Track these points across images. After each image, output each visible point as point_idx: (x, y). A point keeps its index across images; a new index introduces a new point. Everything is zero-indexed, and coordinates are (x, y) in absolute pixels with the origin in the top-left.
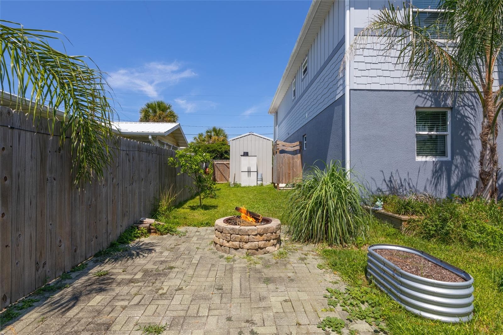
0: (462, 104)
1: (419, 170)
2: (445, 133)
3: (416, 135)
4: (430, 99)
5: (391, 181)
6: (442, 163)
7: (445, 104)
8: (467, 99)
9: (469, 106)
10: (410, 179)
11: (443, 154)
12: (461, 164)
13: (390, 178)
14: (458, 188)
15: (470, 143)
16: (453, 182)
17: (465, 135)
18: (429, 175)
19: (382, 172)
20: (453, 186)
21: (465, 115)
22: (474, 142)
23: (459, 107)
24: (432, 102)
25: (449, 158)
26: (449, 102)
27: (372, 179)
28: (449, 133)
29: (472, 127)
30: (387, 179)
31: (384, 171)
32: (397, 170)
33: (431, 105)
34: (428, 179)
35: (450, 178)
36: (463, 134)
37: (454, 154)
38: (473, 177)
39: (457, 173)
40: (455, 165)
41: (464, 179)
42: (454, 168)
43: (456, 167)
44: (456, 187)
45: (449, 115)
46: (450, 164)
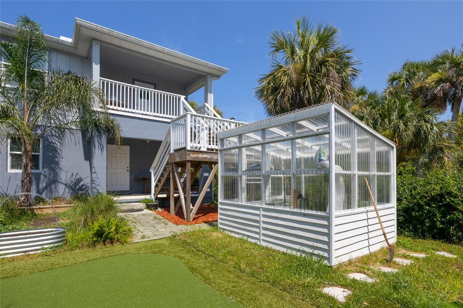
0: (50, 134)
1: (10, 179)
2: (38, 153)
3: (11, 154)
8: (55, 132)
9: (56, 136)
11: (38, 168)
12: (49, 174)
14: (46, 190)
15: (56, 159)
17: (52, 155)
18: (19, 182)
20: (42, 189)
21: (52, 142)
23: (47, 136)
25: (40, 171)
28: (41, 154)
29: (59, 151)
34: (18, 185)
35: (39, 183)
36: (50, 154)
37: (44, 167)
38: (58, 182)
39: (46, 181)
40: (43, 175)
41: (52, 183)
42: (43, 177)
43: (45, 176)
44: (44, 189)
45: (41, 141)
46: (40, 174)
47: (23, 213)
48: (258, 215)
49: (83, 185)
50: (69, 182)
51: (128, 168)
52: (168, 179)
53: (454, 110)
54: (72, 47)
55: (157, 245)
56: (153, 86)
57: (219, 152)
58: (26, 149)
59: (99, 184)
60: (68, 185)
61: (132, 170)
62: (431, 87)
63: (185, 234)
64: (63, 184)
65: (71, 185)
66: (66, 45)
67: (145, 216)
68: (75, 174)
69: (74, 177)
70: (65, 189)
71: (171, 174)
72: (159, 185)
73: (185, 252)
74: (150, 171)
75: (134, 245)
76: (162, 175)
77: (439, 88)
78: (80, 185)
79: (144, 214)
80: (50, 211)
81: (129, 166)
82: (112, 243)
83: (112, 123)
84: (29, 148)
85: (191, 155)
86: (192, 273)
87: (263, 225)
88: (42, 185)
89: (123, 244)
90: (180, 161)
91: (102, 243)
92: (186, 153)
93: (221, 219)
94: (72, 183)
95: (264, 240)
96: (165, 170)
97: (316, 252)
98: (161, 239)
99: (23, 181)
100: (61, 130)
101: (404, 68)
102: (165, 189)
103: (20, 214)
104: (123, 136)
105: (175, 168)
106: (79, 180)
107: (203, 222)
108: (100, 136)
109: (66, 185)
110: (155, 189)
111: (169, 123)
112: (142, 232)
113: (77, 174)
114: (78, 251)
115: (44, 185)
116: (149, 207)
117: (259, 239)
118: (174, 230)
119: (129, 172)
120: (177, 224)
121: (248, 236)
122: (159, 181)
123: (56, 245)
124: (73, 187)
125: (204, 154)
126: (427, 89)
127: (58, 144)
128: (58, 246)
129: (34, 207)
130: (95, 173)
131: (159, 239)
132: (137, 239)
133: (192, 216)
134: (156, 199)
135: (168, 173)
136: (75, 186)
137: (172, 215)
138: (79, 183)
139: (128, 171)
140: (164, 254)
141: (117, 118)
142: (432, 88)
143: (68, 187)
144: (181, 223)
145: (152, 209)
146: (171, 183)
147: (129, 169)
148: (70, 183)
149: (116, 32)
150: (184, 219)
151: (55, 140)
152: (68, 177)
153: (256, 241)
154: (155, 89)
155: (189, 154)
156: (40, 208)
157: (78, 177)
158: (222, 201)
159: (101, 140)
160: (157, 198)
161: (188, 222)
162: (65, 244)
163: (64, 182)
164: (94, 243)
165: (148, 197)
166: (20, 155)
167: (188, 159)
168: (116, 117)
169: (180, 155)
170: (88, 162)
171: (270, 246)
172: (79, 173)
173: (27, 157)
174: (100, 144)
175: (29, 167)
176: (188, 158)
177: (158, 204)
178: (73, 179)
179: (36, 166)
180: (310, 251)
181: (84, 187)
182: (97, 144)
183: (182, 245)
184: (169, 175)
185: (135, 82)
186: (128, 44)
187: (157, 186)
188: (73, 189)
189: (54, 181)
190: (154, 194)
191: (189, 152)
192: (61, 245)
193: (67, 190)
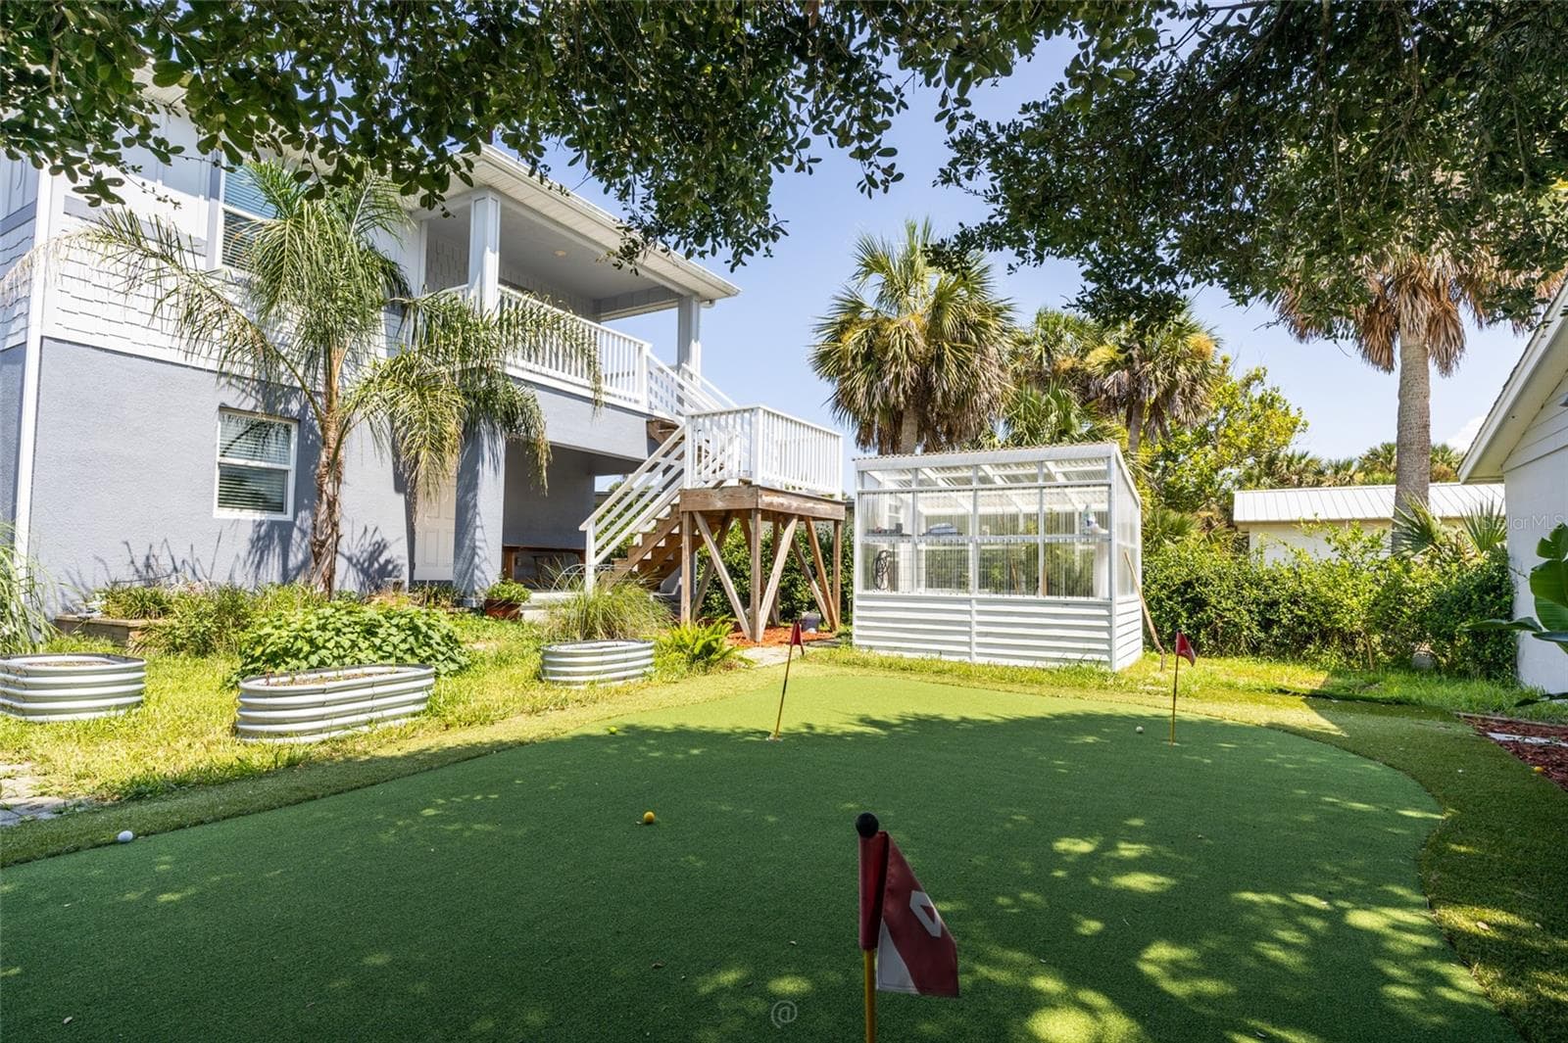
1: (219, 539)
2: (286, 467)
3: (219, 464)
4: (253, 393)
5: (148, 566)
6: (273, 524)
7: (287, 410)
10: (198, 560)
11: (280, 508)
13: (148, 558)
14: (303, 572)
16: (294, 561)
18: (243, 546)
19: (127, 543)
20: (294, 569)
23: (313, 419)
24: (257, 400)
25: (289, 517)
26: (295, 407)
27: (97, 558)
28: (292, 468)
30: (140, 563)
31: (131, 544)
32: (166, 540)
33: (256, 407)
34: (238, 556)
35: (288, 554)
37: (297, 507)
39: (303, 546)
40: (300, 529)
42: (299, 535)
43: (304, 533)
44: (299, 569)
45: (294, 433)
46: (290, 525)
48: (969, 612)
49: (388, 562)
50: (357, 551)
53: (1133, 426)
60: (355, 561)
62: (1097, 374)
64: (345, 556)
65: (361, 560)
68: (372, 530)
69: (368, 537)
70: (350, 570)
71: (685, 538)
74: (585, 526)
77: (1111, 379)
78: (382, 560)
85: (764, 498)
87: (977, 628)
88: (296, 557)
90: (730, 508)
92: (756, 491)
93: (863, 628)
94: (365, 554)
95: (979, 654)
97: (1088, 657)
101: (1038, 321)
105: (703, 524)
106: (380, 548)
108: (493, 436)
109: (350, 559)
113: (375, 531)
115: (300, 557)
117: (969, 654)
121: (941, 652)
124: (366, 565)
126: (1089, 377)
136: (371, 564)
138: (380, 554)
142: (1098, 376)
143: (355, 566)
148: (359, 555)
152: (356, 538)
153: (962, 658)
155: (762, 495)
157: (377, 538)
158: (865, 594)
161: (756, 643)
163: (348, 553)
167: (760, 506)
169: (731, 496)
170: (401, 498)
171: (993, 660)
172: (381, 527)
174: (493, 454)
178: (368, 542)
180: (1079, 656)
181: (390, 567)
182: (487, 455)
188: (365, 572)
191: (762, 492)
193: (352, 573)
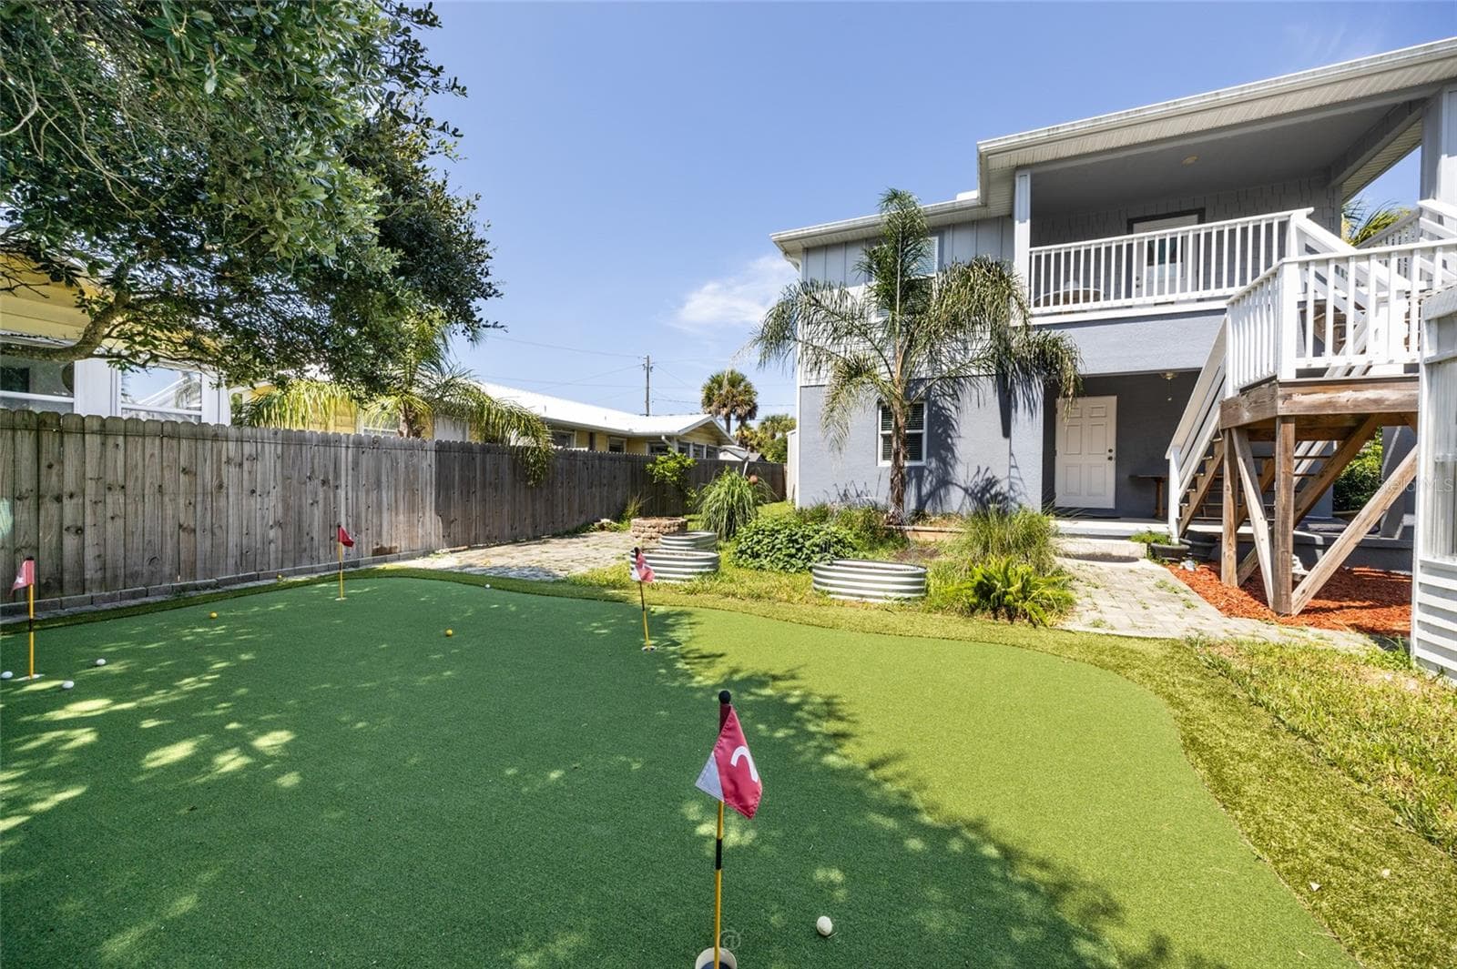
0: (940, 393)
1: (879, 479)
2: (920, 431)
3: (882, 435)
5: (845, 494)
6: (910, 468)
7: (917, 394)
8: (947, 386)
9: (950, 396)
10: (869, 490)
11: (918, 457)
12: (937, 469)
14: (932, 498)
15: (949, 440)
16: (925, 490)
17: (943, 432)
19: (836, 484)
20: (925, 496)
21: (944, 406)
22: (954, 440)
23: (935, 396)
25: (923, 463)
26: (923, 391)
28: (924, 431)
29: (954, 423)
30: (842, 492)
32: (855, 480)
35: (922, 485)
36: (940, 431)
37: (929, 456)
38: (952, 484)
39: (932, 482)
40: (929, 471)
41: (941, 487)
43: (931, 473)
44: (929, 497)
45: (925, 408)
46: (922, 468)
47: (890, 535)
49: (998, 493)
50: (972, 485)
51: (1110, 451)
52: (1217, 481)
54: (979, 206)
55: (1123, 650)
56: (1195, 217)
57: (1423, 373)
58: (896, 423)
59: (1023, 490)
60: (970, 491)
61: (1121, 456)
63: (1240, 645)
64: (960, 487)
65: (975, 491)
66: (967, 209)
67: (1134, 577)
68: (983, 471)
69: (981, 475)
70: (965, 498)
71: (1226, 464)
72: (1191, 495)
73: (1200, 692)
74: (1167, 457)
75: (1060, 636)
76: (1202, 468)
78: (993, 492)
79: (1131, 571)
80: (930, 537)
81: (1113, 447)
82: (1011, 618)
83: (1055, 344)
84: (901, 421)
85: (1297, 398)
86: (1186, 753)
88: (927, 488)
89: (1035, 626)
90: (1255, 420)
91: (989, 612)
92: (1275, 391)
93: (1427, 627)
94: (978, 487)
96: (1210, 451)
98: (1145, 639)
99: (892, 481)
100: (955, 381)
102: (1208, 507)
103: (887, 536)
104: (1083, 372)
105: (1240, 444)
106: (991, 483)
107: (1352, 626)
108: (1028, 383)
109: (966, 490)
110: (1181, 508)
111: (1223, 311)
112: (1100, 612)
113: (987, 469)
114: (939, 616)
115: (929, 488)
116: (1155, 554)
118: (1210, 626)
119: (1113, 462)
120: (1231, 613)
122: (1194, 484)
123: (907, 595)
124: (980, 495)
125: (1367, 389)
127: (953, 409)
128: (909, 599)
129: (907, 528)
130: (1016, 467)
131: (1138, 638)
132: (1077, 623)
133: (1299, 601)
134: (1183, 536)
135: (1218, 460)
136: (983, 495)
137: (1226, 585)
138: (992, 488)
139: (1110, 458)
140: (1128, 678)
141: (1068, 331)
143: (970, 495)
144: (1247, 614)
145: (1163, 561)
146: (1225, 489)
147: (1113, 454)
148: (973, 487)
149: (1065, 128)
150: (1265, 602)
151: (947, 403)
152: (971, 476)
154: (1201, 221)
155: (1290, 395)
156: (914, 530)
157: (989, 475)
158: (1437, 561)
159: (1031, 389)
160: (1185, 533)
161: (1278, 614)
162: (923, 598)
163: (963, 485)
164: (973, 609)
165: (1158, 528)
166: (890, 435)
167: (1281, 412)
168: (1065, 330)
169: (1256, 402)
170: (1008, 443)
172: (992, 466)
173: (898, 438)
174: (1028, 400)
175: (901, 455)
176: (1282, 408)
177: (1188, 551)
178: (981, 479)
179: (916, 455)
181: (1001, 497)
183: (1206, 671)
184: (1221, 466)
185: (1136, 226)
186: (1100, 137)
187: (1186, 499)
188: (980, 500)
189: (944, 482)
190: (1178, 522)
191: (1289, 390)
192: (915, 599)
193: (968, 500)
